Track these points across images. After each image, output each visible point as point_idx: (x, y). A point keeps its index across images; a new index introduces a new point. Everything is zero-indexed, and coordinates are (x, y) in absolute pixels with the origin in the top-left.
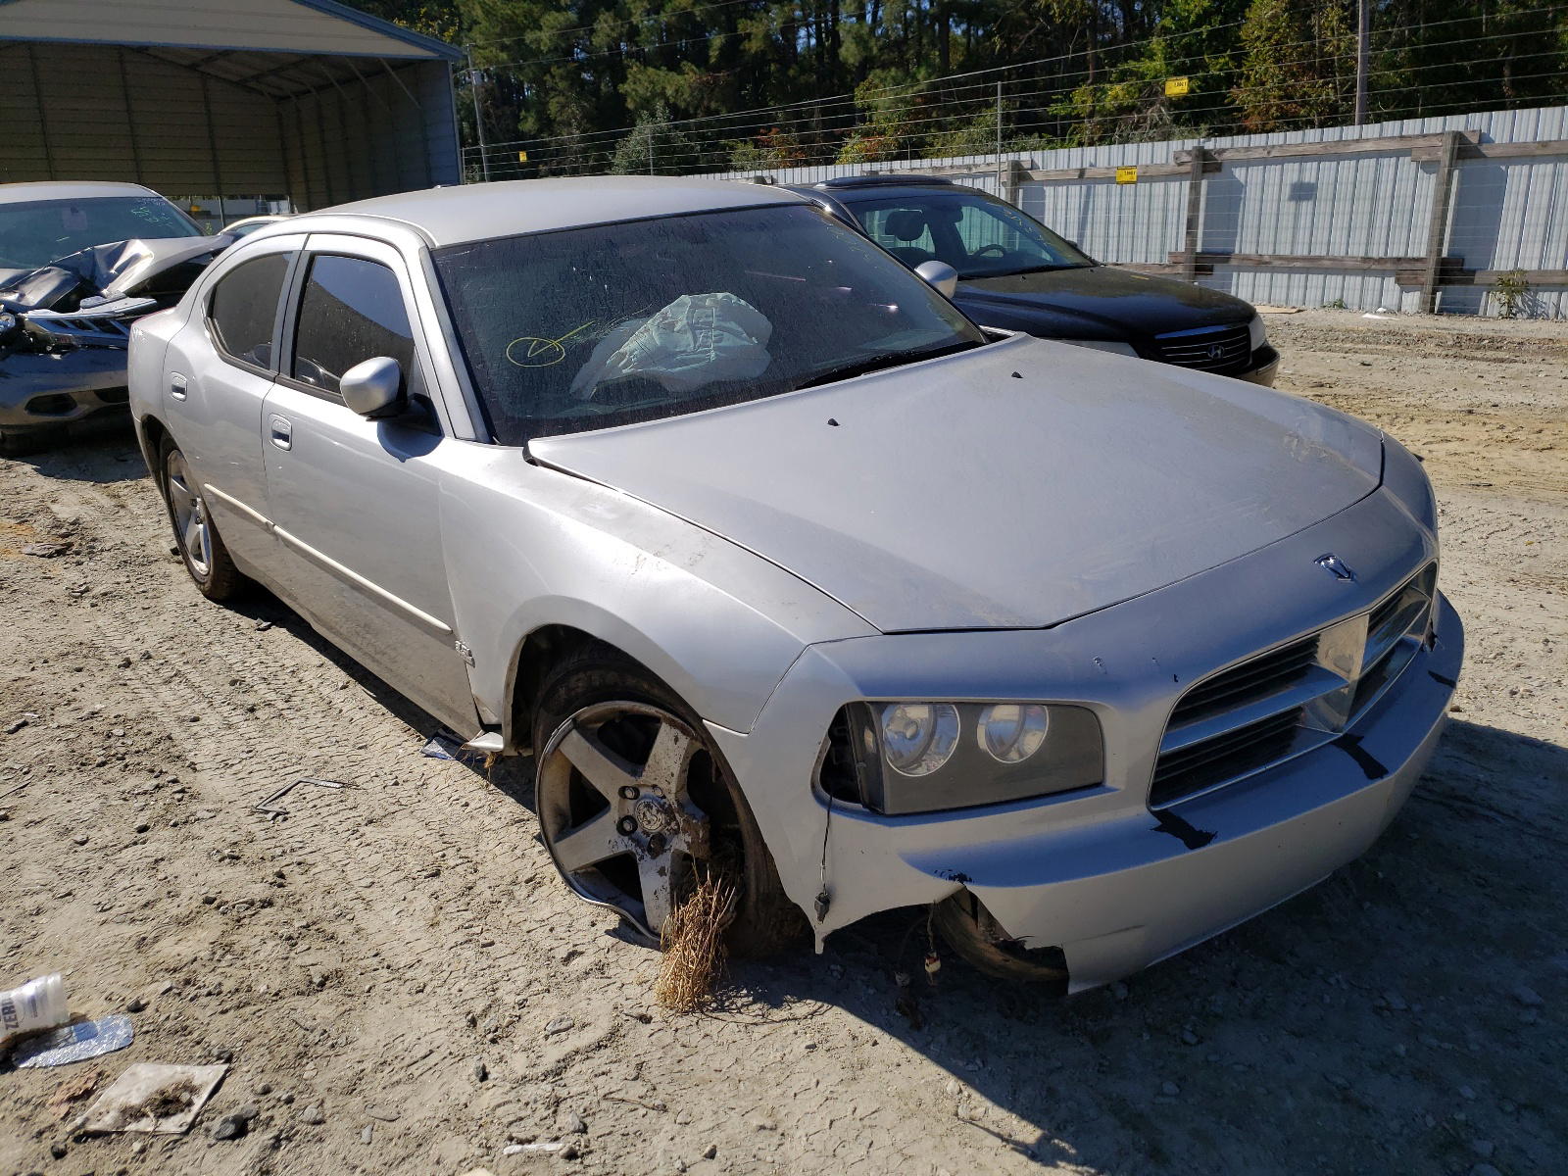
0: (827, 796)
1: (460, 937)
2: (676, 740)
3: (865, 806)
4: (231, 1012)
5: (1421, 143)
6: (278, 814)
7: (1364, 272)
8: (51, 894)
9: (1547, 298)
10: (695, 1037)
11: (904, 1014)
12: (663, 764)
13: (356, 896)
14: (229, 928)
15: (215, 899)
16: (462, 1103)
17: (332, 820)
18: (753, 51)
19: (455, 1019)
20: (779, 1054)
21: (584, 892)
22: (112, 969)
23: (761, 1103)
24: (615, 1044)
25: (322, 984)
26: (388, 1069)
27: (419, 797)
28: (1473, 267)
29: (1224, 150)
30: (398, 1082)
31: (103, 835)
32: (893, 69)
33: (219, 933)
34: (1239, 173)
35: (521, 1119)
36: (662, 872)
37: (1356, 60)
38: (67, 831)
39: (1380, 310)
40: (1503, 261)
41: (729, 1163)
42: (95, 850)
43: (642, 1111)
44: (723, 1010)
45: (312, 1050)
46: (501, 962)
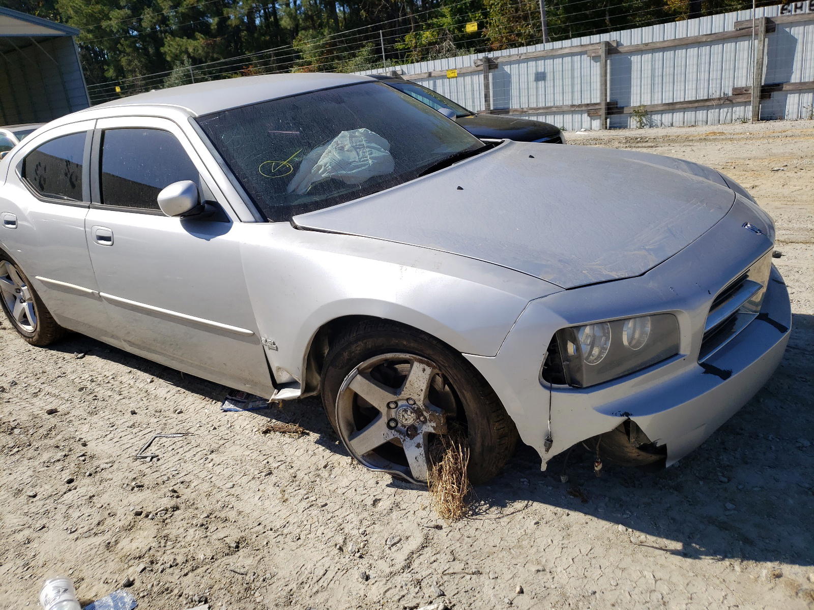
0: (548, 384)
1: (305, 504)
2: (424, 370)
3: (570, 385)
4: (190, 574)
5: (590, 48)
6: (152, 458)
7: (573, 112)
8: (31, 530)
9: (656, 118)
10: (472, 532)
11: (575, 496)
12: (416, 385)
13: (227, 494)
14: (160, 526)
15: (142, 512)
16: (362, 596)
17: (188, 455)
18: (233, 26)
19: (329, 550)
20: (522, 531)
21: (370, 466)
22: (98, 565)
23: (528, 558)
24: (430, 544)
25: (237, 547)
26: (306, 586)
27: (233, 434)
28: (622, 106)
29: (498, 58)
30: (317, 592)
31: (45, 489)
32: (311, 30)
33: (156, 531)
34: (507, 68)
35: (404, 596)
36: (418, 446)
37: (540, 13)
38: (20, 491)
39: (582, 130)
40: (635, 102)
41: (534, 594)
42: (46, 499)
43: (468, 577)
44: (477, 514)
45: (253, 585)
46: (337, 513)
